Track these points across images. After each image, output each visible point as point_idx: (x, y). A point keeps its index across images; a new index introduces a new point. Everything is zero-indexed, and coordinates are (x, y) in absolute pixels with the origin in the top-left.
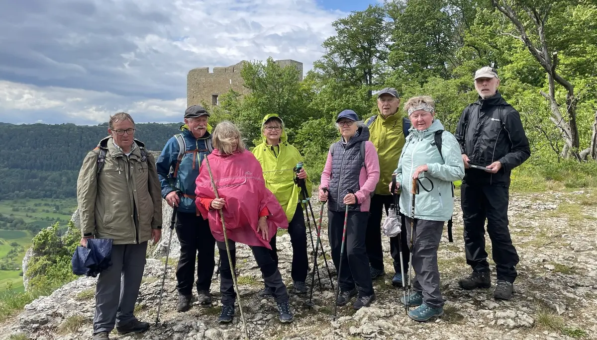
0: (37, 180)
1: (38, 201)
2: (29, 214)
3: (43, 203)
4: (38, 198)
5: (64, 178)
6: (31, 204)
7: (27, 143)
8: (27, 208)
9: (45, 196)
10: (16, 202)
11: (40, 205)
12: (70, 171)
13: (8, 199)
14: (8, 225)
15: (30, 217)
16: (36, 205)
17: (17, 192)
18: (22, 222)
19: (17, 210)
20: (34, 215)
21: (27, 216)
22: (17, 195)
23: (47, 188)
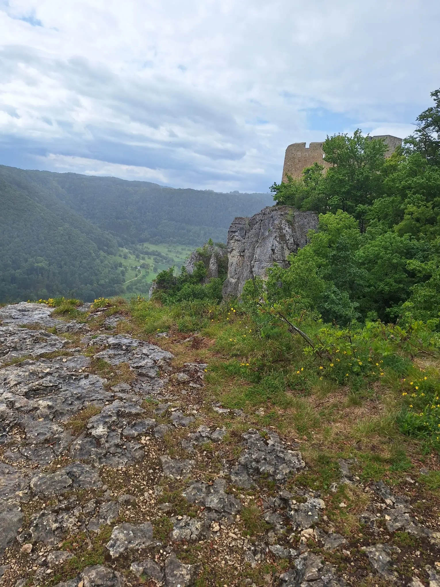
0: (185, 231)
1: (184, 247)
2: (178, 255)
3: (187, 248)
4: (184, 244)
5: (202, 232)
6: (179, 248)
7: (181, 204)
8: (176, 251)
9: (189, 244)
10: (170, 246)
11: (185, 249)
12: (206, 227)
13: (165, 243)
14: (164, 261)
15: (178, 257)
16: (182, 249)
17: (171, 238)
18: (173, 260)
19: (170, 251)
20: (180, 256)
21: (176, 256)
22: (172, 241)
23: (191, 238)
